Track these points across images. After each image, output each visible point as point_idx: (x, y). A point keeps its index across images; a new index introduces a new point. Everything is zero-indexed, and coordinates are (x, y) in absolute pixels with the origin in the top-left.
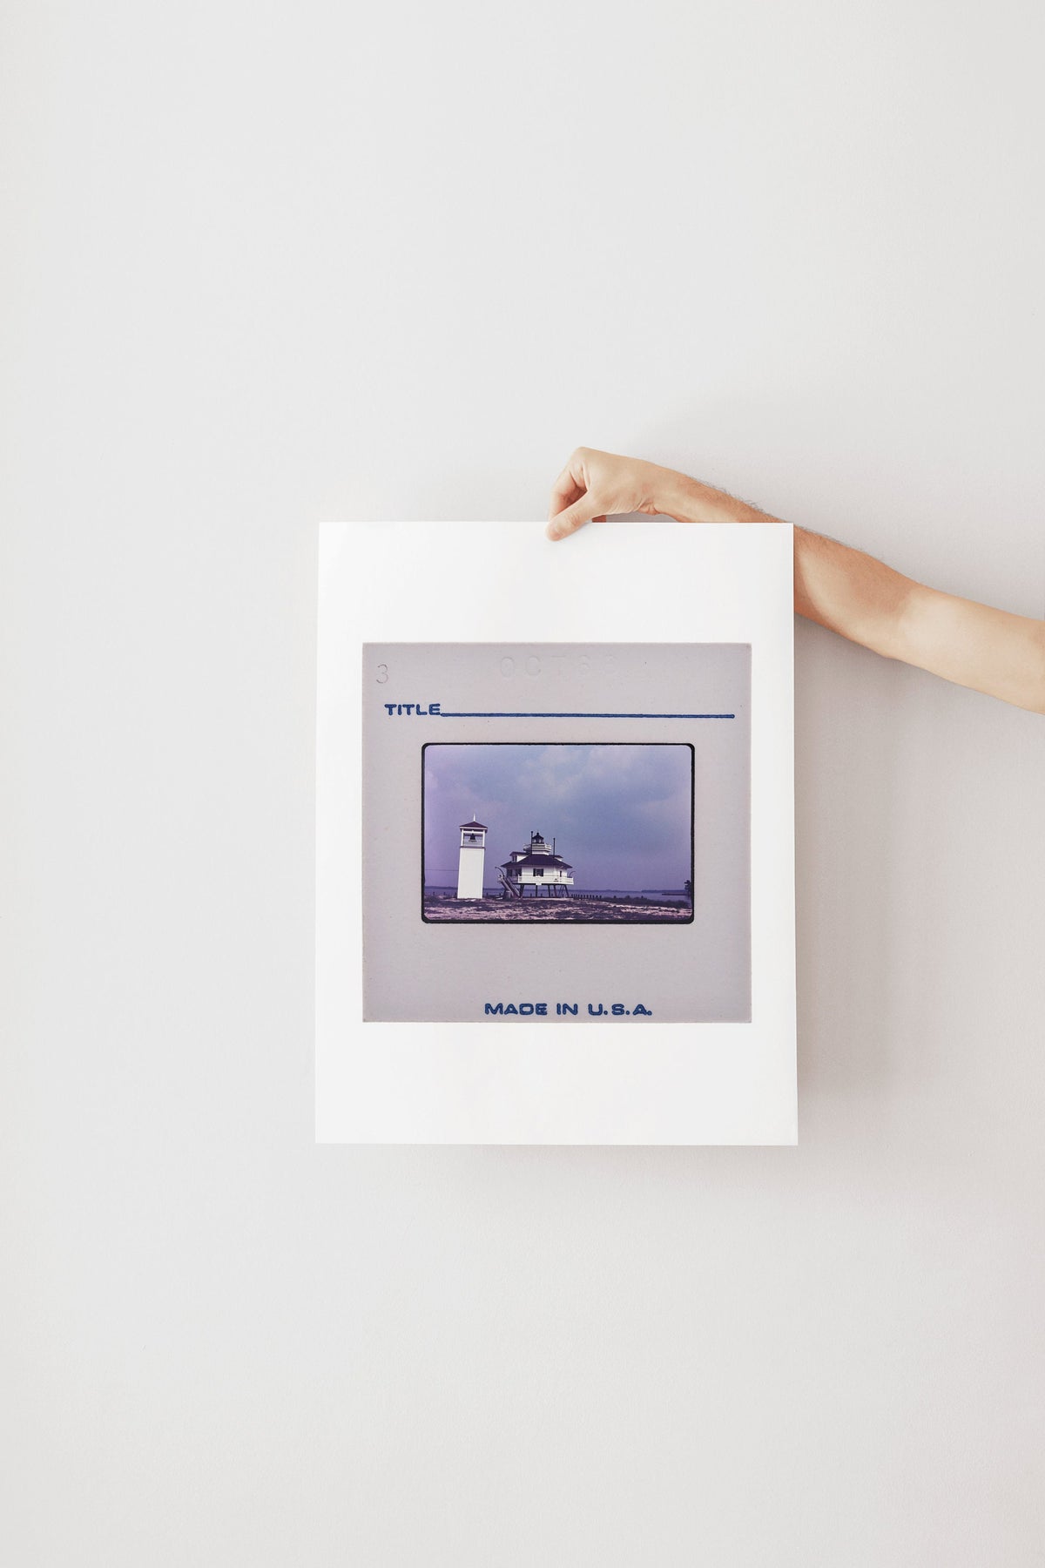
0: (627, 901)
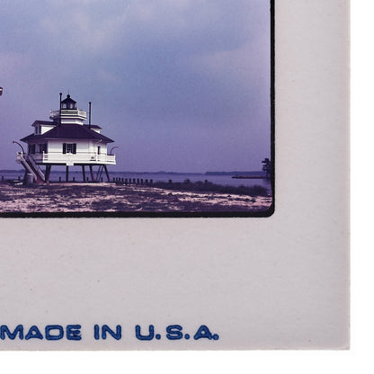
0: (187, 186)
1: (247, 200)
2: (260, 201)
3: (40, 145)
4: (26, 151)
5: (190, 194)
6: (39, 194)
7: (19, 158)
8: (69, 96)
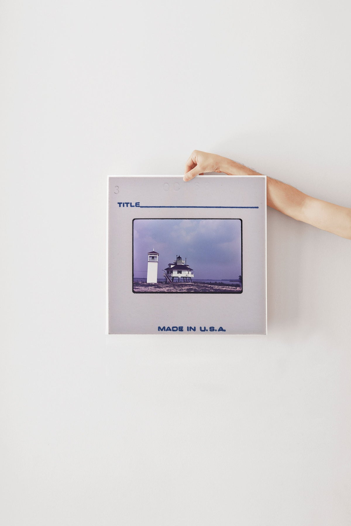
1: (234, 288)
2: (238, 289)
3: (171, 271)
4: (166, 273)
5: (217, 286)
6: (170, 286)
7: (164, 275)
8: (179, 256)
